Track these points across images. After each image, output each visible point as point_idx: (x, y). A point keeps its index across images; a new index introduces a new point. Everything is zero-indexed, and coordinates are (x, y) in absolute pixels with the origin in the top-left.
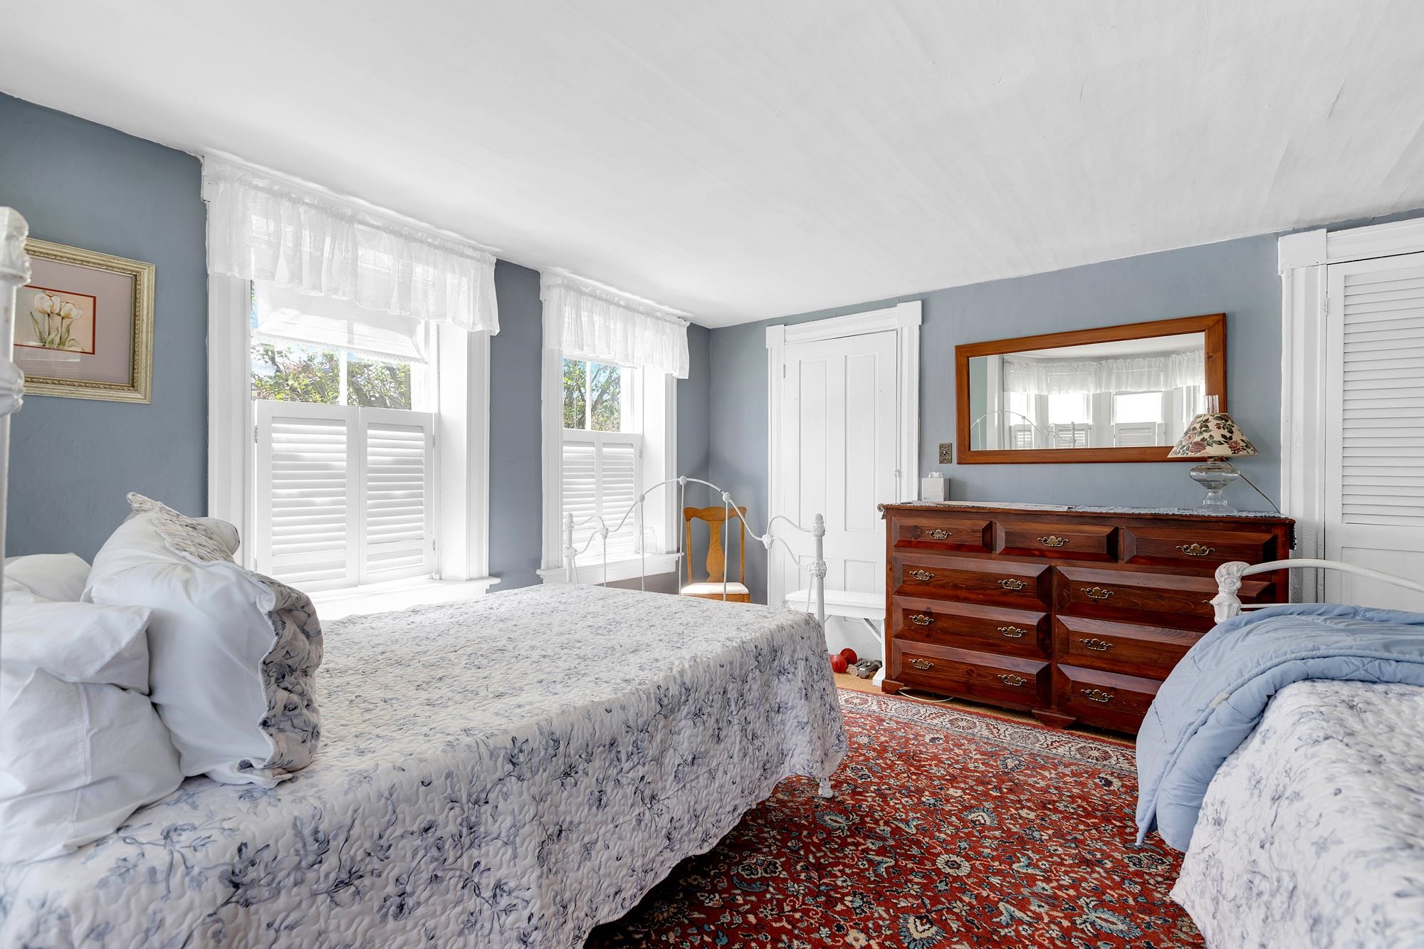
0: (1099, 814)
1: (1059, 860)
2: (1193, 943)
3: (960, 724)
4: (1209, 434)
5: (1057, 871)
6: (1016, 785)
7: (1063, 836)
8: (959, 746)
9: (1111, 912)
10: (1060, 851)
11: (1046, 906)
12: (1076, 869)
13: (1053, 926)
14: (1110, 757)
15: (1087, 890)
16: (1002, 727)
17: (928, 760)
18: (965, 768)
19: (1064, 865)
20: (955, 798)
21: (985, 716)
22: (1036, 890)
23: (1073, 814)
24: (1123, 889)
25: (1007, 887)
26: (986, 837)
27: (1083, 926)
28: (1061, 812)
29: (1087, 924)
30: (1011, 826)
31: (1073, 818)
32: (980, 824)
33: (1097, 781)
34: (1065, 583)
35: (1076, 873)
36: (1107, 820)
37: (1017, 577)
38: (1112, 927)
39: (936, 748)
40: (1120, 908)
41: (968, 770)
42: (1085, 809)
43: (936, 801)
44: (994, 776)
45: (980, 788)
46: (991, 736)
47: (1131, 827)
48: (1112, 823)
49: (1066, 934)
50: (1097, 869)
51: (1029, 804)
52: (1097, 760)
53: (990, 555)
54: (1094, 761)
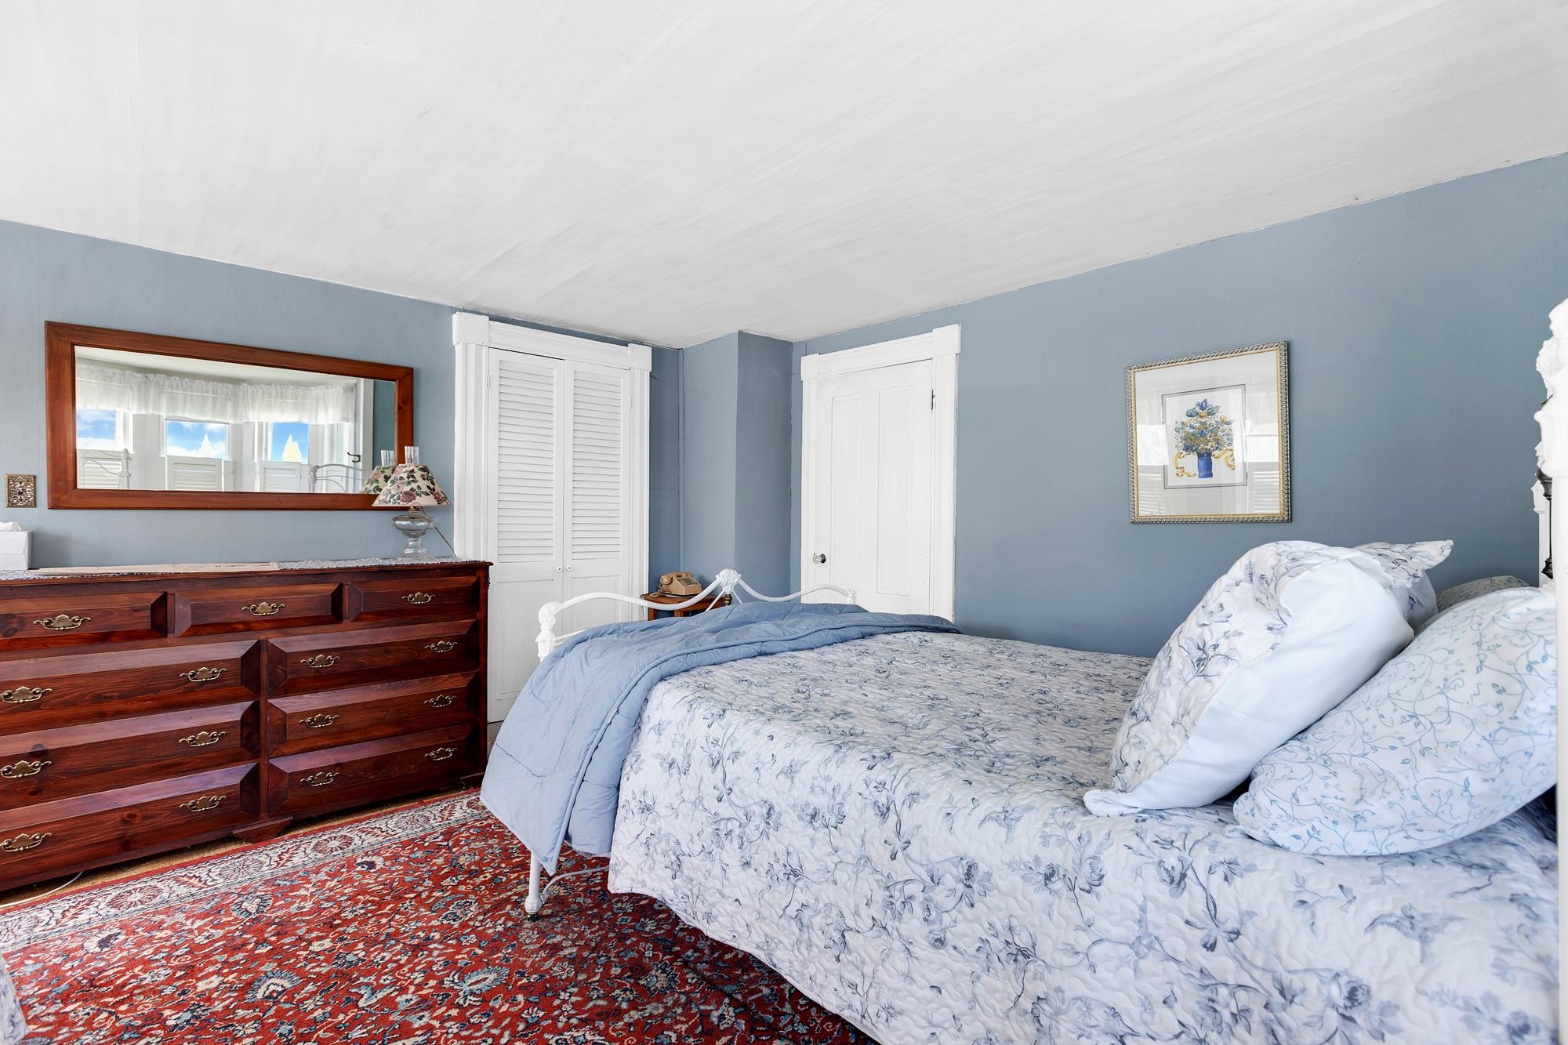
0: (388, 898)
1: (395, 965)
2: (541, 947)
3: (130, 899)
4: (417, 484)
5: (404, 975)
6: (279, 924)
7: (375, 942)
8: (159, 926)
9: (475, 973)
10: (388, 956)
11: (425, 1013)
12: (416, 961)
13: (447, 1024)
14: (352, 839)
15: (441, 970)
16: (202, 872)
17: (123, 973)
18: (193, 949)
19: (404, 965)
20: (216, 989)
21: (163, 871)
22: (404, 1008)
23: (365, 914)
24: (466, 946)
25: (374, 1029)
26: (301, 1001)
27: (468, 1002)
28: (353, 920)
29: (469, 997)
30: (318, 970)
31: (369, 918)
32: (279, 993)
33: (359, 868)
34: (280, 657)
35: (419, 963)
36: (400, 898)
37: (210, 664)
38: (487, 982)
39: (122, 950)
40: (477, 964)
41: (201, 947)
42: (373, 902)
43: (193, 1011)
44: (244, 932)
45: (239, 956)
46: (193, 890)
47: (424, 891)
48: (407, 899)
49: (462, 1020)
50: (432, 946)
51: (314, 935)
52: (341, 848)
53: (163, 641)
54: (340, 851)
